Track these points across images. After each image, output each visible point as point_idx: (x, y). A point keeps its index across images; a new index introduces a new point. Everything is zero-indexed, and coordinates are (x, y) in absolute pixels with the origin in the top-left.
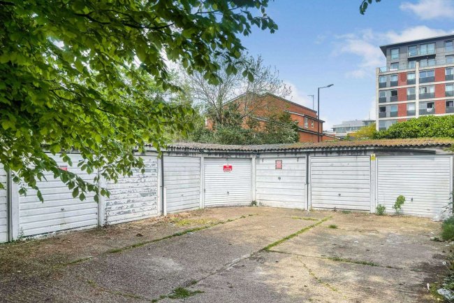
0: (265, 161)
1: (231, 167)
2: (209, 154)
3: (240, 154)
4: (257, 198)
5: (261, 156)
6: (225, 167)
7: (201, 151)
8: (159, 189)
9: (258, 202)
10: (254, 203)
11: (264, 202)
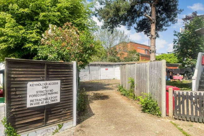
0: (117, 67)
1: (107, 69)
2: (102, 65)
3: (110, 65)
4: (115, 77)
5: (116, 66)
6: (106, 69)
7: (99, 65)
8: (88, 74)
9: (115, 78)
10: (114, 79)
11: (117, 79)
